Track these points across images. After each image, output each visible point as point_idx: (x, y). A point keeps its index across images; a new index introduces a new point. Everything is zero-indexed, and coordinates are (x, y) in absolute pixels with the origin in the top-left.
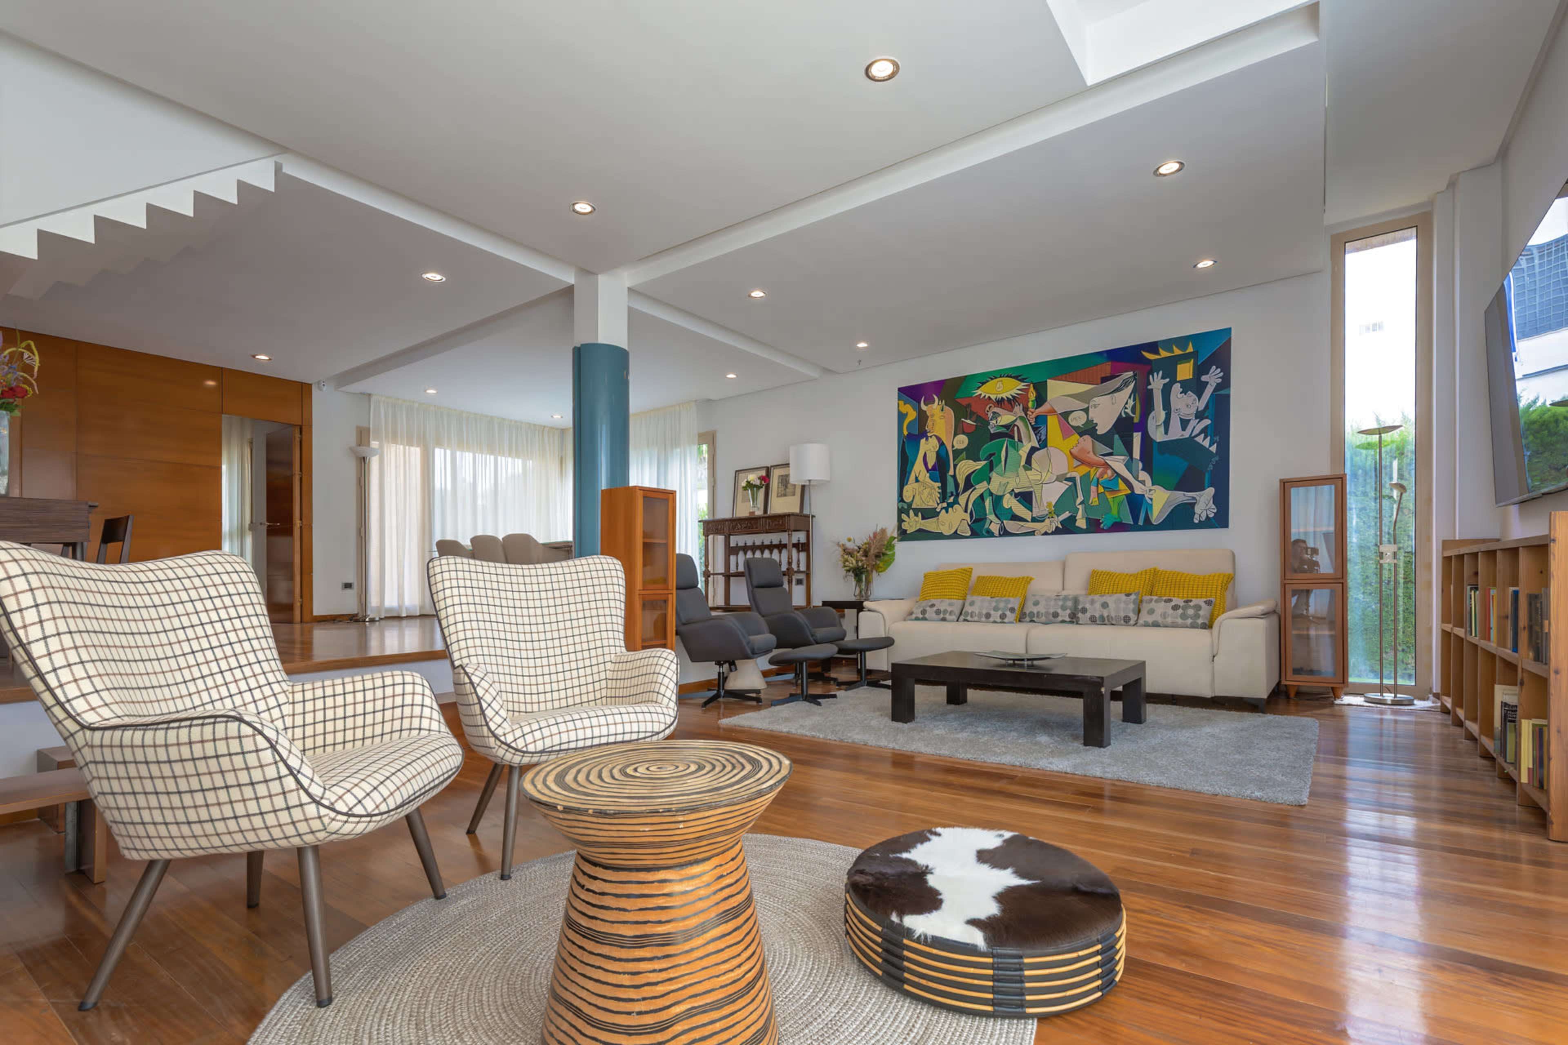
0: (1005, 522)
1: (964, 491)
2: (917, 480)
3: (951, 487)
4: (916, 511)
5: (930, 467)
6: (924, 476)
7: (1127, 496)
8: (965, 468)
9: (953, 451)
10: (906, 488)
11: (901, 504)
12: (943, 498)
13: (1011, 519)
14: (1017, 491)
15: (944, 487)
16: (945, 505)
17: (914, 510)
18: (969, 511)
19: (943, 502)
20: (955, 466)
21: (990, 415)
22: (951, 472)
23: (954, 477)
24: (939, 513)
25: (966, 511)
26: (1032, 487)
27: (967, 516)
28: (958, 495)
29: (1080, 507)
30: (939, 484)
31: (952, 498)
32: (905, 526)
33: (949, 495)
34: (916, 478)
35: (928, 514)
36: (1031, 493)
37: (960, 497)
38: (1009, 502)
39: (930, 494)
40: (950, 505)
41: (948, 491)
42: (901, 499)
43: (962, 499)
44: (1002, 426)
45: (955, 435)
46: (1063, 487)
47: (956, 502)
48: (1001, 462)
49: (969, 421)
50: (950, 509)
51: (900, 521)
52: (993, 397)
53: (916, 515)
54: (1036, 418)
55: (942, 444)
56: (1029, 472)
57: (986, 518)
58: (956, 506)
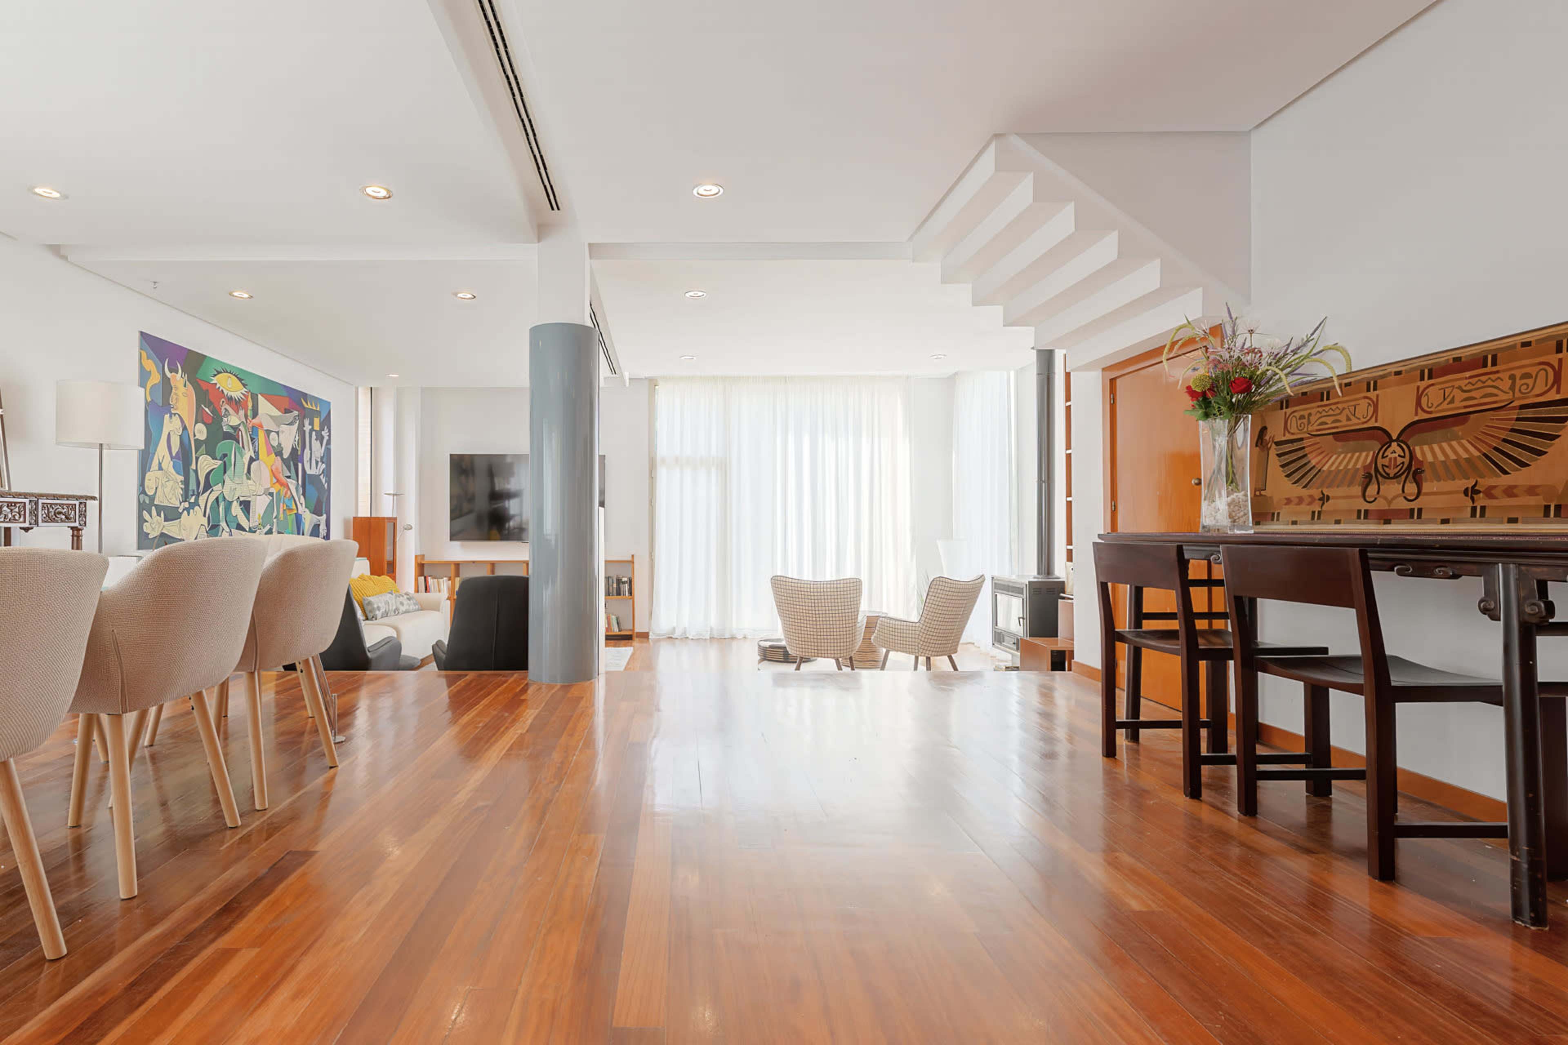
0: (232, 530)
1: (204, 492)
2: (160, 468)
3: (193, 485)
4: (159, 508)
5: (174, 454)
6: (168, 464)
7: (295, 514)
8: (205, 464)
9: (195, 440)
10: (148, 475)
11: (142, 496)
12: (186, 498)
13: (237, 529)
14: (242, 499)
15: (186, 482)
16: (187, 505)
17: (156, 506)
18: (207, 516)
19: (185, 501)
20: (197, 459)
21: (223, 411)
22: (193, 467)
23: (196, 471)
24: (181, 513)
25: (205, 516)
26: (250, 496)
27: (205, 521)
28: (198, 496)
29: (275, 520)
30: (182, 478)
31: (194, 497)
32: (146, 528)
33: (191, 493)
34: (160, 464)
35: (172, 515)
36: (249, 502)
37: (201, 498)
38: (236, 510)
39: (173, 489)
40: (192, 506)
41: (191, 488)
42: (142, 491)
43: (202, 499)
44: (232, 427)
45: (196, 423)
46: (268, 499)
47: (196, 503)
48: (231, 465)
49: (207, 410)
50: (191, 511)
51: (141, 521)
52: (225, 392)
53: (159, 515)
54: (253, 427)
55: (185, 428)
56: (249, 481)
57: (219, 525)
58: (197, 508)
